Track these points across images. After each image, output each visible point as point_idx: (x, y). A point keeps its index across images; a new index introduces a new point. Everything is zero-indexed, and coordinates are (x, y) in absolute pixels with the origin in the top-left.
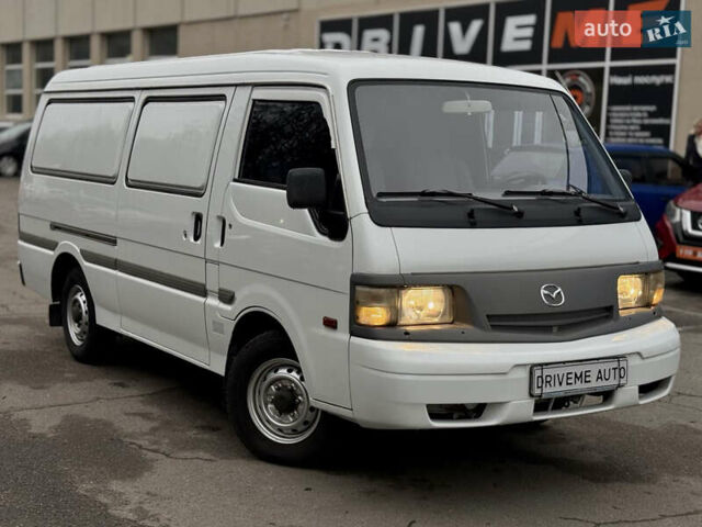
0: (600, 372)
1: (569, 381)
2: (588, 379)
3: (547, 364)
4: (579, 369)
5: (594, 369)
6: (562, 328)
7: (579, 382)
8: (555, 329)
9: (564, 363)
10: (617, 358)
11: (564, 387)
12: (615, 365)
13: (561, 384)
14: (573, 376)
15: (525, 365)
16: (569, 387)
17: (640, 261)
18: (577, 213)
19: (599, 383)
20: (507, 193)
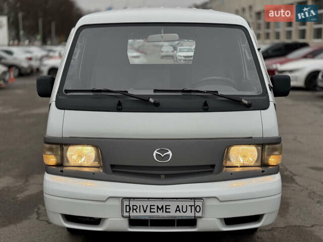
0: (178, 206)
1: (152, 210)
2: (167, 210)
3: (134, 198)
4: (161, 204)
5: (173, 205)
6: (168, 176)
7: (160, 212)
8: (162, 177)
9: (148, 199)
10: (194, 199)
11: (148, 213)
12: (192, 203)
13: (145, 211)
14: (156, 207)
15: (119, 197)
17: (253, 137)
18: (205, 104)
19: (178, 214)
20: (155, 91)
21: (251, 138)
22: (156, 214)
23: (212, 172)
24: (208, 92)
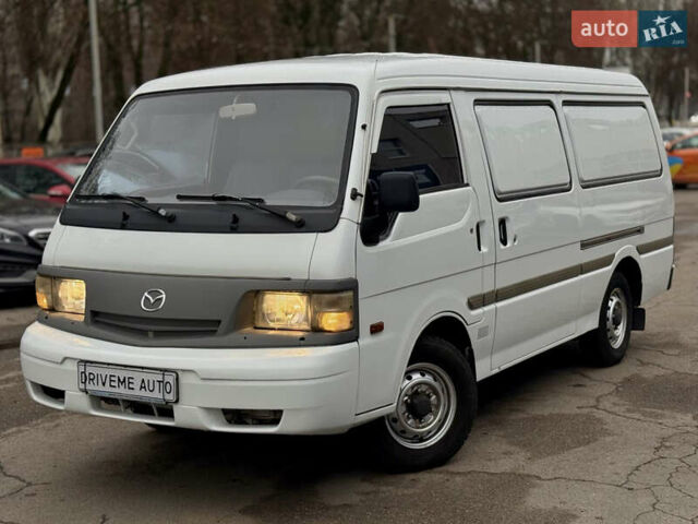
0: (143, 381)
1: (113, 384)
2: (131, 386)
3: (92, 362)
4: (122, 374)
5: (138, 377)
6: (158, 334)
7: (122, 387)
8: (151, 334)
9: (109, 364)
10: (164, 371)
11: (107, 388)
12: (160, 378)
13: (104, 384)
14: (116, 379)
15: (75, 359)
16: (113, 390)
17: (292, 277)
18: (236, 219)
19: (143, 393)
20: (179, 197)
21: (289, 279)
22: (116, 390)
23: (213, 332)
24: (244, 200)
